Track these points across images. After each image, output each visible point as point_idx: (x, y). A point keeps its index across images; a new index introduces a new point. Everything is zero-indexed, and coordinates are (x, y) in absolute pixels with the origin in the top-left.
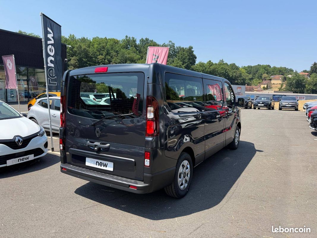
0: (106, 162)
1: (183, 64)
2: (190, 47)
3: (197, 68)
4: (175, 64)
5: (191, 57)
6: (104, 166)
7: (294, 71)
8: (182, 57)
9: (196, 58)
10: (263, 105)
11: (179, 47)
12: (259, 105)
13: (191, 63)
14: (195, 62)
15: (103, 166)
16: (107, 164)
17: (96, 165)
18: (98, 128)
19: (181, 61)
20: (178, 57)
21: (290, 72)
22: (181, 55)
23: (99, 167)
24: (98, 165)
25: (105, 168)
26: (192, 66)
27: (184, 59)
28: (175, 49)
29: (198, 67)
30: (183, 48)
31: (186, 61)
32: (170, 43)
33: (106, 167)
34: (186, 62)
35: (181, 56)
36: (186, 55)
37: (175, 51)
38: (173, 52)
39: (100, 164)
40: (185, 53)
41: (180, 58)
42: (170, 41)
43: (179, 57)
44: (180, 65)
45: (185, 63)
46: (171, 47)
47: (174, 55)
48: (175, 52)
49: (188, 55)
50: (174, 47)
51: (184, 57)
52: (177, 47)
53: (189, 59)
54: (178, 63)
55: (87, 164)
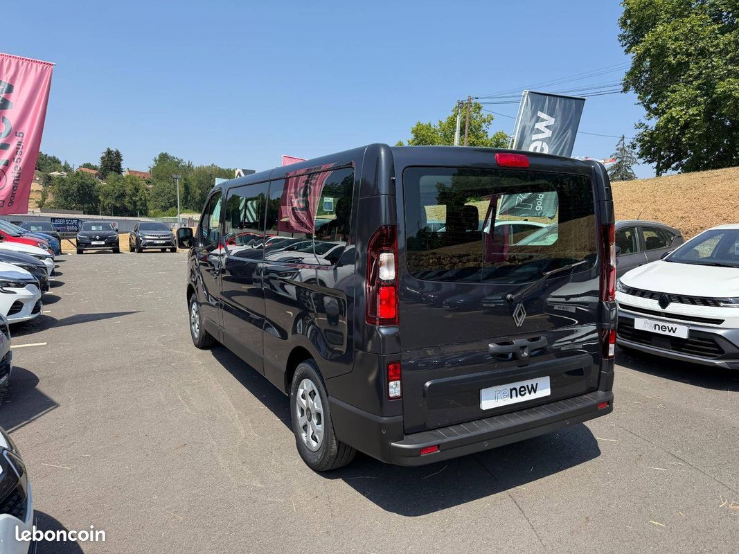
0: (534, 382)
6: (530, 393)
7: (63, 164)
10: (103, 243)
12: (93, 243)
15: (527, 394)
16: (537, 384)
17: (511, 397)
18: (522, 304)
21: (53, 165)
23: (520, 399)
24: (517, 396)
25: (533, 396)
33: (535, 392)
39: (520, 392)
55: (486, 404)
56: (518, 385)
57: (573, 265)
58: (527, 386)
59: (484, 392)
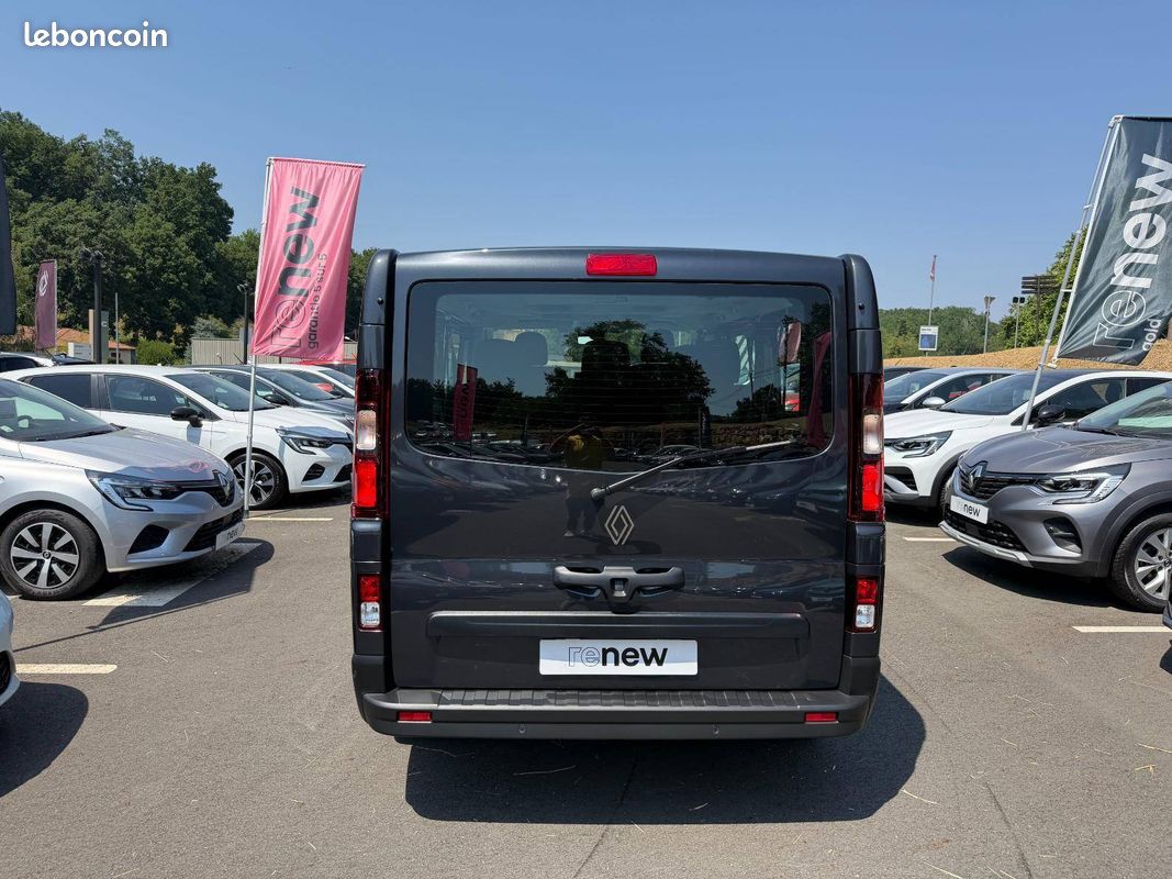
0: (659, 645)
1: (178, 233)
2: (203, 167)
3: (239, 255)
4: (144, 231)
5: (211, 209)
6: (648, 663)
8: (170, 202)
9: (230, 213)
11: (153, 161)
13: (211, 232)
14: (228, 230)
16: (665, 650)
17: (604, 663)
18: (623, 507)
19: (169, 220)
20: (152, 203)
22: (168, 194)
23: (623, 670)
24: (617, 663)
25: (654, 670)
26: (217, 244)
27: (182, 212)
28: (134, 167)
29: (242, 248)
30: (171, 168)
31: (191, 223)
32: (112, 140)
33: (660, 663)
34: (192, 228)
35: (164, 200)
36: (189, 198)
37: (134, 177)
38: (125, 180)
39: (626, 657)
40: (181, 186)
41: (163, 205)
42: (109, 133)
43: (157, 201)
44: (168, 236)
45: (188, 228)
46: (114, 157)
47: (130, 190)
48: (136, 180)
49: (200, 201)
50: (132, 158)
51: (180, 203)
52: (145, 162)
53: (203, 215)
54: (158, 226)
55: (549, 666)
56: (621, 646)
57: (748, 448)
58: (643, 650)
59: (545, 646)
